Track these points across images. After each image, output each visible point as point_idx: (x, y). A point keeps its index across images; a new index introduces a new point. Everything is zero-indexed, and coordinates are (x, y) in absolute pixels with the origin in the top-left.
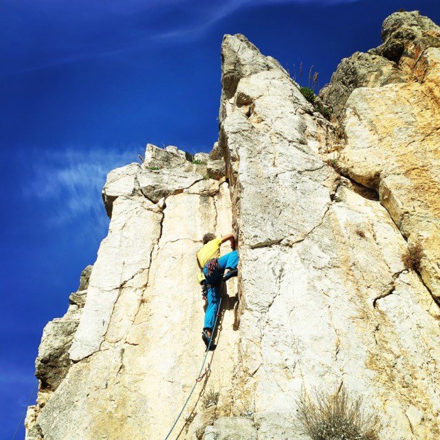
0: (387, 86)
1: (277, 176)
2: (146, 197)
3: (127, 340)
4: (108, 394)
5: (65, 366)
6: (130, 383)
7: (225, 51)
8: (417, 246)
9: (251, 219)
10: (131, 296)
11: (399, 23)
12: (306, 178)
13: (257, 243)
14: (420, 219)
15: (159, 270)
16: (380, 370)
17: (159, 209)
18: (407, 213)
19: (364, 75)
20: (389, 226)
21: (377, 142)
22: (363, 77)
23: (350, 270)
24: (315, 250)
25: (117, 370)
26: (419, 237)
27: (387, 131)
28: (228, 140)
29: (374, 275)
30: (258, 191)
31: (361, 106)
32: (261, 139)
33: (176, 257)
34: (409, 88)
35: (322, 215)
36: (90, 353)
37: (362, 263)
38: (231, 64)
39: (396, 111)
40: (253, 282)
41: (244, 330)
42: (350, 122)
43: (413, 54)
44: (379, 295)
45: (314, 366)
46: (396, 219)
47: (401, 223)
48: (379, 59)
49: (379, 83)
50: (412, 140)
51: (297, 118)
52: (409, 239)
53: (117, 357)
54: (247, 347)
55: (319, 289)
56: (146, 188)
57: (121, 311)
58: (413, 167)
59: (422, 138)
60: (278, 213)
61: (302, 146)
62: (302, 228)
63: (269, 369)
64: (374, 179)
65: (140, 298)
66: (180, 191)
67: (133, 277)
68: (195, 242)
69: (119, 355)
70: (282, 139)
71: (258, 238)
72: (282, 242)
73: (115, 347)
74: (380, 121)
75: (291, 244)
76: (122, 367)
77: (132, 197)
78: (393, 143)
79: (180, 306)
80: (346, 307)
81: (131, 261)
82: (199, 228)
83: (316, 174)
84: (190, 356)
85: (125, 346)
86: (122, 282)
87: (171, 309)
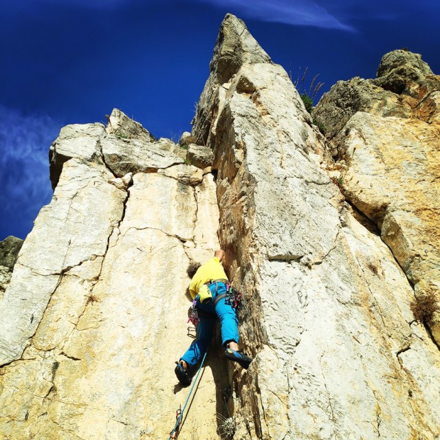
0: (391, 117)
1: (286, 179)
2: (107, 166)
3: (65, 351)
4: (27, 430)
6: (62, 417)
7: (227, 30)
8: (429, 297)
9: (267, 221)
10: (75, 290)
11: (402, 61)
12: (313, 191)
13: (276, 254)
14: (432, 265)
15: (118, 261)
17: (123, 185)
18: (418, 256)
19: (368, 100)
20: (394, 266)
21: (384, 171)
22: (367, 102)
23: (370, 311)
24: (334, 276)
25: (45, 393)
26: (432, 287)
27: (396, 163)
28: (235, 121)
29: (395, 322)
30: (273, 189)
31: (366, 129)
32: (268, 133)
33: (142, 249)
34: (415, 124)
35: (335, 238)
36: (6, 361)
37: (382, 305)
38: (231, 46)
39: (405, 144)
40: (276, 307)
42: (353, 142)
43: (416, 93)
44: (400, 349)
46: (401, 260)
47: (409, 266)
48: (380, 89)
49: (381, 113)
50: (422, 179)
51: (300, 123)
52: (417, 286)
53: (46, 373)
54: (269, 403)
55: (348, 330)
56: (109, 156)
57: (59, 307)
58: (426, 207)
59: (433, 178)
60: (294, 222)
61: (306, 154)
62: (319, 247)
64: (379, 210)
65: (87, 292)
66: (153, 170)
67: (81, 263)
68: (169, 235)
69: (50, 370)
70: (289, 139)
71: (278, 248)
72: (302, 260)
73: (44, 358)
74: (387, 150)
75: (310, 264)
76: (53, 389)
77: (90, 163)
78: (402, 177)
79: (143, 316)
80: (379, 361)
81: (80, 242)
82: (174, 220)
83: (322, 189)
84: (152, 389)
85: (60, 359)
86: (65, 268)
87: (130, 316)
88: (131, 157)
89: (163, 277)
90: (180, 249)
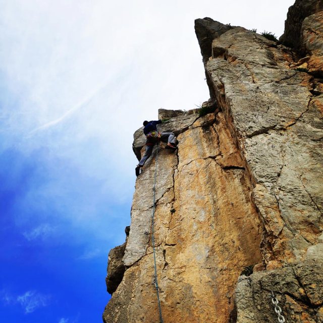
1: (258, 88)
3: (167, 243)
6: (174, 276)
9: (243, 117)
10: (165, 210)
12: (284, 85)
13: (253, 132)
15: (181, 186)
19: (310, 7)
24: (309, 128)
25: (163, 267)
30: (245, 98)
31: (314, 25)
32: (238, 69)
33: (193, 173)
35: (307, 104)
36: (139, 258)
38: (204, 35)
40: (257, 161)
42: (309, 39)
51: (264, 50)
53: (161, 258)
54: (267, 213)
57: (158, 223)
60: (265, 109)
61: (273, 66)
62: (291, 115)
65: (170, 209)
66: (186, 129)
67: (163, 196)
68: (205, 159)
69: (162, 255)
70: (255, 64)
71: (253, 129)
72: (276, 128)
73: (158, 250)
75: (284, 128)
76: (166, 264)
79: (203, 208)
81: (159, 185)
82: (206, 149)
83: (291, 80)
84: (220, 245)
85: (166, 248)
86: (156, 201)
87: (196, 211)
88: (172, 129)
89: (208, 183)
90: (213, 163)
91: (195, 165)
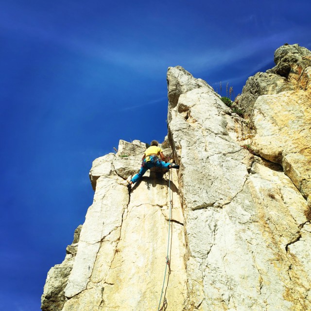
0: (281, 93)
1: (208, 158)
2: (119, 175)
3: (106, 281)
5: (62, 301)
7: (170, 78)
9: (191, 189)
10: (109, 248)
11: (285, 52)
12: (229, 158)
13: (196, 206)
15: (128, 227)
16: (295, 301)
18: (305, 180)
20: (292, 190)
21: (278, 131)
22: (264, 88)
23: (266, 223)
24: (239, 210)
25: (99, 304)
27: (284, 123)
28: (173, 136)
29: (284, 227)
30: (196, 169)
31: (264, 107)
33: (140, 217)
34: (296, 94)
35: (243, 184)
36: (79, 291)
37: (275, 218)
38: (173, 85)
39: (289, 110)
40: (195, 235)
41: (190, 273)
42: (258, 119)
43: (297, 71)
44: (289, 242)
45: (243, 299)
46: (297, 184)
47: (301, 187)
48: (274, 75)
49: (275, 91)
50: (303, 128)
51: (220, 118)
52: (308, 198)
53: (99, 294)
54: (193, 286)
55: (244, 239)
56: (119, 170)
57: (101, 259)
58: (305, 147)
59: (310, 126)
60: (210, 183)
61: (224, 136)
62: (228, 194)
63: (210, 302)
64: (278, 157)
67: (110, 233)
68: (153, 206)
69: (100, 292)
70: (210, 132)
71: (197, 203)
72: (214, 205)
73: (97, 286)
74: (278, 116)
75: (221, 206)
76: (103, 301)
77: (110, 176)
78: (289, 131)
79: (143, 254)
80: (265, 252)
81: (108, 221)
83: (236, 155)
84: (151, 292)
85: (105, 285)
86: (102, 237)
87: (137, 256)
88: (129, 167)
89: (151, 230)
90: (160, 212)
91: (143, 210)
